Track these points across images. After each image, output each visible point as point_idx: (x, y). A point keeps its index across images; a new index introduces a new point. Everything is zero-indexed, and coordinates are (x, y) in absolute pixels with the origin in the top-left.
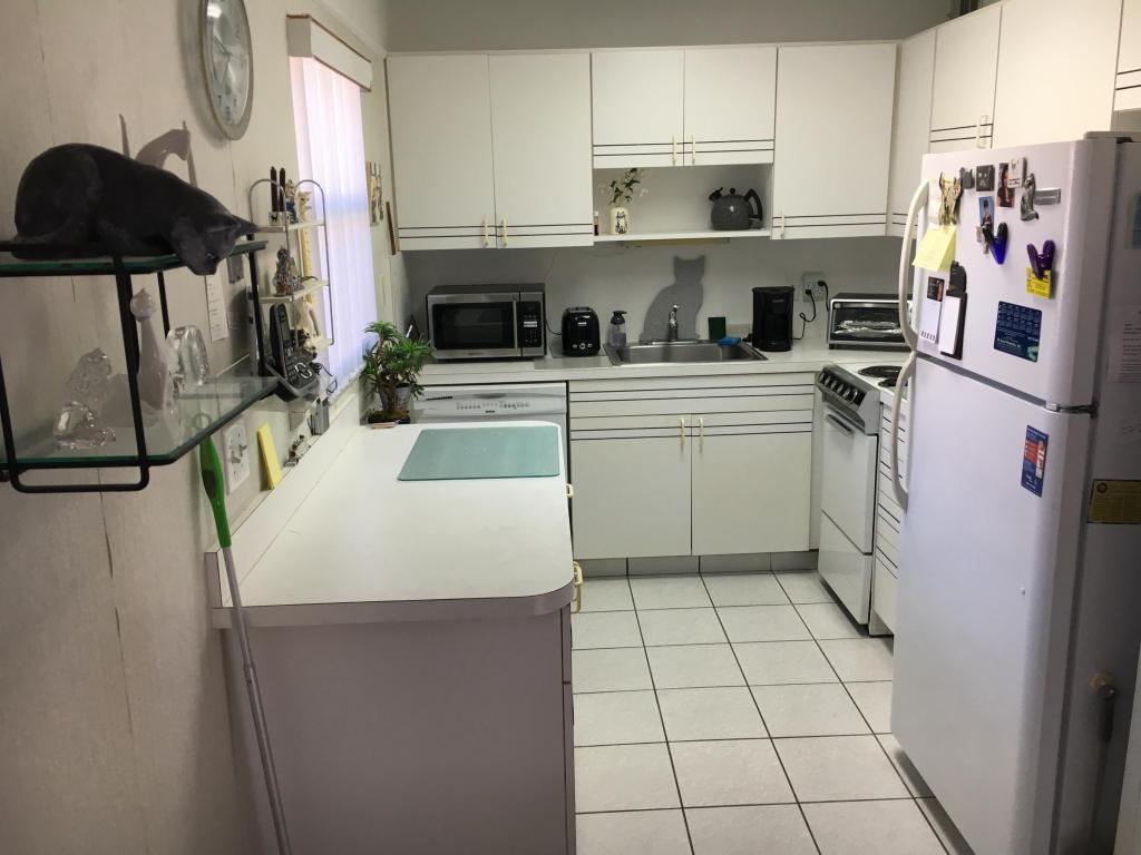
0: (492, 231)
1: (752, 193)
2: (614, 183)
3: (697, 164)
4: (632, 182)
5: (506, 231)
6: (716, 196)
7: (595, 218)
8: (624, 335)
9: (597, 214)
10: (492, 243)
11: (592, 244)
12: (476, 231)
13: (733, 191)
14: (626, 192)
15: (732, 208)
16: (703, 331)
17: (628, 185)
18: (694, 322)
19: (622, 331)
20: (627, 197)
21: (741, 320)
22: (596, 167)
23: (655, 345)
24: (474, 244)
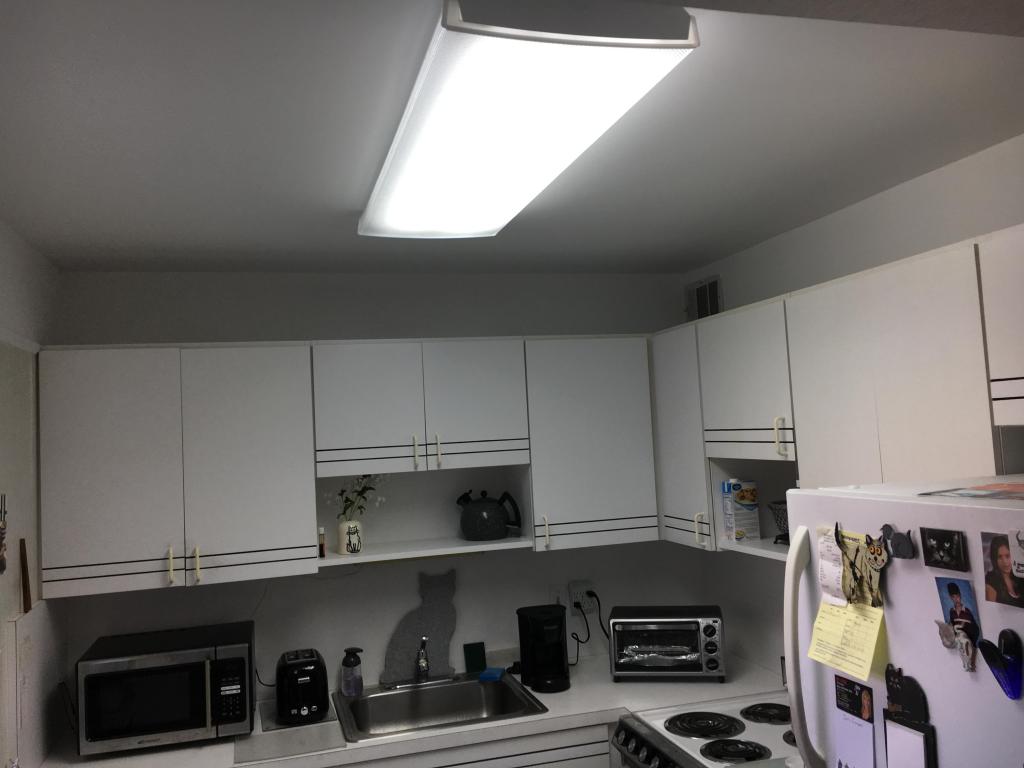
0: (180, 563)
1: (506, 496)
2: (343, 491)
3: (443, 467)
4: (365, 489)
5: (199, 562)
6: (464, 500)
7: (320, 536)
8: (361, 679)
9: (322, 530)
10: (178, 580)
11: (316, 571)
12: (158, 565)
13: (484, 493)
14: (360, 501)
15: (485, 514)
16: (458, 663)
17: (361, 493)
18: (446, 653)
19: (358, 674)
20: (360, 507)
21: (503, 645)
22: (319, 476)
23: (399, 690)
24: (152, 582)
